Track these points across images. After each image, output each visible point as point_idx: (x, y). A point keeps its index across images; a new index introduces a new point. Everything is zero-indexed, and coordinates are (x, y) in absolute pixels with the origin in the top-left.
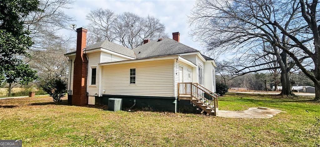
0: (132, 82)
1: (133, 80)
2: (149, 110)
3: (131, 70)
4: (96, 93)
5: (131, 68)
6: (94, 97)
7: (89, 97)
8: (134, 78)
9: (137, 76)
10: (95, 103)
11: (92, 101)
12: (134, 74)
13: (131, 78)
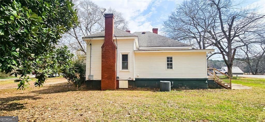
0: (169, 68)
1: (170, 65)
2: (186, 89)
3: (168, 58)
4: (130, 77)
5: (168, 56)
6: (127, 81)
7: (119, 81)
8: (171, 64)
9: (173, 63)
10: (129, 86)
11: (123, 84)
12: (171, 61)
13: (168, 64)
